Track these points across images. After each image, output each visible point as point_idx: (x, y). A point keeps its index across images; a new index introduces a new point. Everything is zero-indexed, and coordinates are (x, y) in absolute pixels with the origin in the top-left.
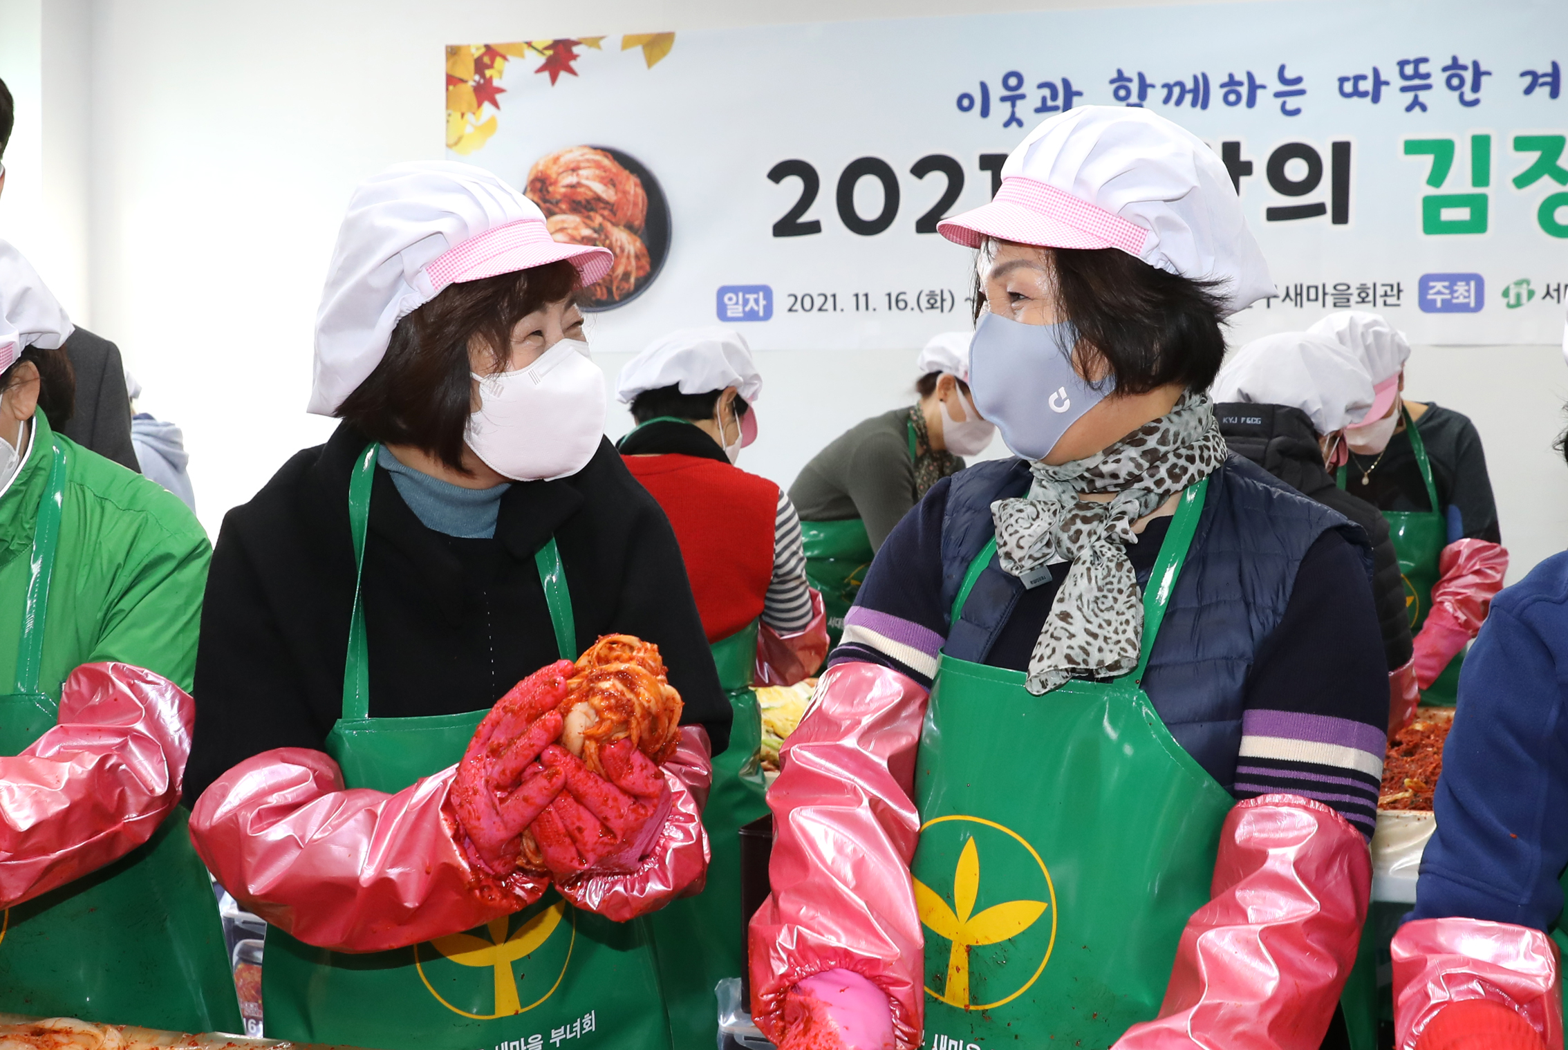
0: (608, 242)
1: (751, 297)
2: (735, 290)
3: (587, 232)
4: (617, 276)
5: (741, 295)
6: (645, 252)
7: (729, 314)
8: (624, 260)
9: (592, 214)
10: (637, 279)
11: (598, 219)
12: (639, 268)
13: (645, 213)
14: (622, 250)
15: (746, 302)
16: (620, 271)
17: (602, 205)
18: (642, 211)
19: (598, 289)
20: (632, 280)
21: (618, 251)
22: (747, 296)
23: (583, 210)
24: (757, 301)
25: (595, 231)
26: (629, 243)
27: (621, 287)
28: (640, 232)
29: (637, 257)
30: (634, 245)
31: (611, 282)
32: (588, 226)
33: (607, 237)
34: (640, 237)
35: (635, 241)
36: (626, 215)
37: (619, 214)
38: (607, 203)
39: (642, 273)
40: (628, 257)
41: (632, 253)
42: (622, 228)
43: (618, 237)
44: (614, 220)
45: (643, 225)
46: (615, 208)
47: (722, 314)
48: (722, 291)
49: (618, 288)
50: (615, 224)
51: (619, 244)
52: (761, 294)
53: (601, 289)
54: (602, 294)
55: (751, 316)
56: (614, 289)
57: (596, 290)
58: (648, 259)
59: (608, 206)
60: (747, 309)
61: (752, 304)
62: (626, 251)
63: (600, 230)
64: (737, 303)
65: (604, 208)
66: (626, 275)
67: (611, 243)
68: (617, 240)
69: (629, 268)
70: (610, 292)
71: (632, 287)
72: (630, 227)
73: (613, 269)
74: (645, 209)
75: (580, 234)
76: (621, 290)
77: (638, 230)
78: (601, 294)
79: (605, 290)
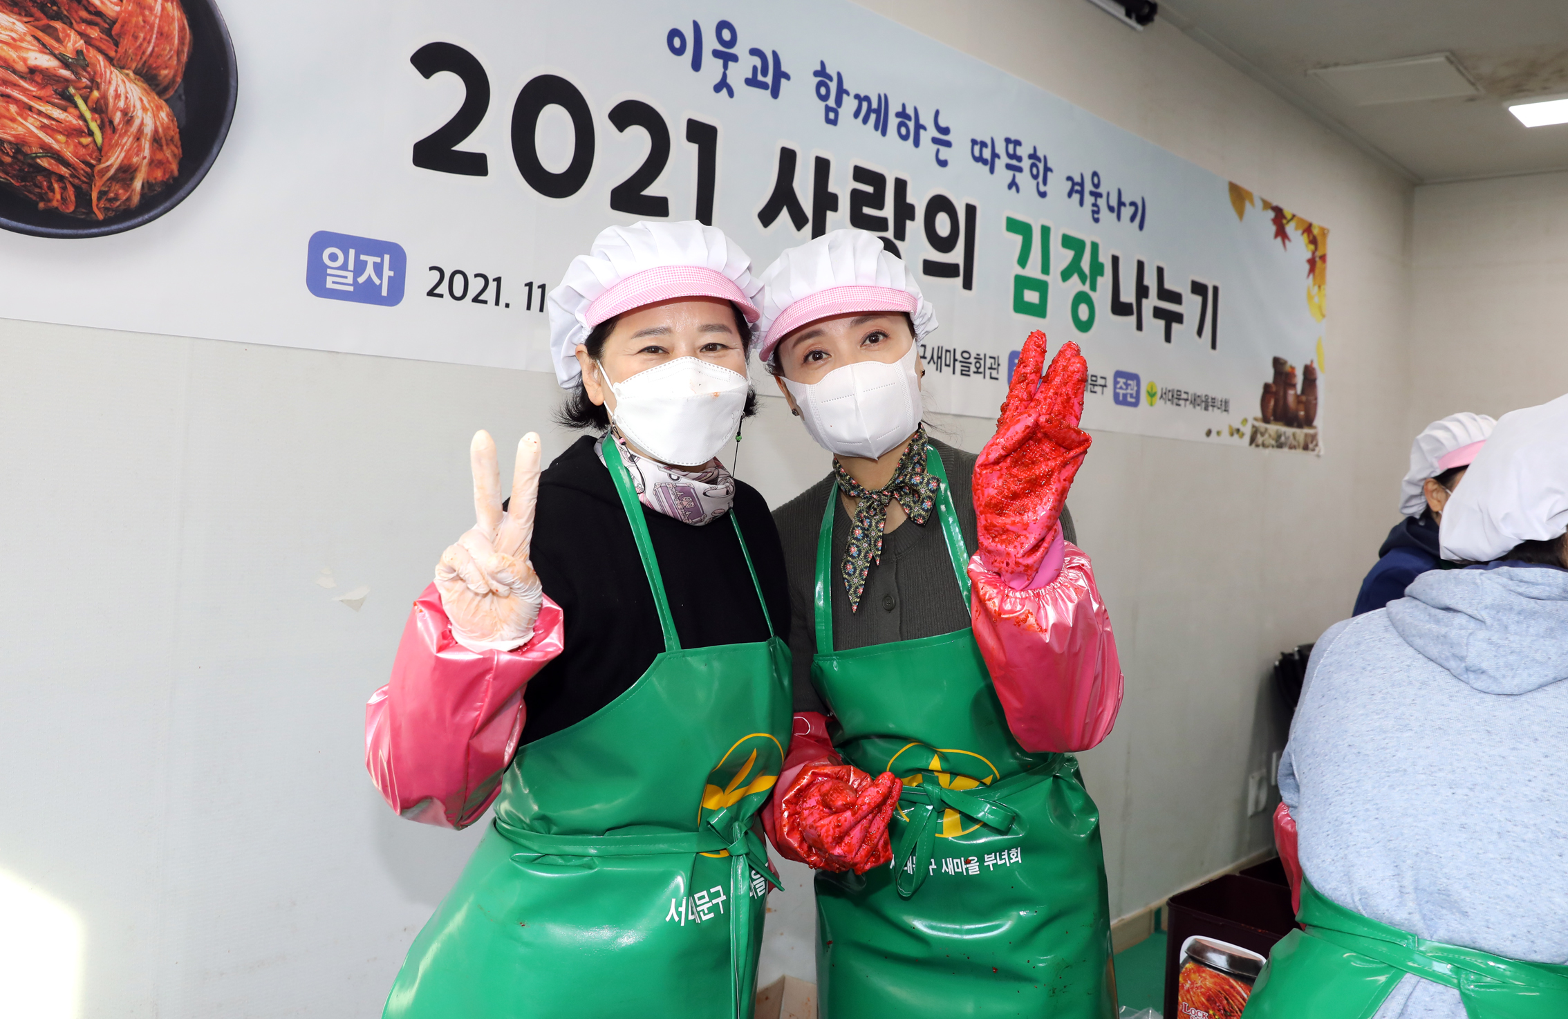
0: (96, 94)
1: (371, 260)
2: (344, 242)
3: (45, 61)
4: (108, 168)
5: (352, 252)
6: (174, 132)
7: (329, 285)
8: (127, 141)
9: (58, 25)
10: (147, 185)
11: (73, 43)
12: (153, 163)
13: (184, 58)
14: (128, 120)
15: (360, 267)
16: (115, 160)
17: (84, 14)
18: (179, 53)
19: (56, 186)
20: (138, 184)
21: (118, 117)
22: (363, 257)
23: (38, 14)
24: (378, 268)
25: (65, 64)
26: (145, 109)
27: (112, 195)
28: (171, 93)
29: (156, 140)
30: (155, 116)
31: (90, 178)
32: (45, 48)
33: (94, 84)
34: (166, 101)
35: (159, 108)
36: (140, 49)
37: (126, 44)
38: (99, 13)
39: (159, 174)
40: (138, 137)
41: (148, 130)
42: (131, 74)
43: (121, 90)
44: (112, 54)
45: (179, 80)
46: (117, 26)
47: (316, 282)
48: (320, 241)
49: (102, 194)
50: (118, 63)
51: (121, 104)
52: (387, 257)
53: (64, 189)
54: (64, 200)
55: (366, 294)
56: (94, 195)
57: (53, 190)
58: (178, 151)
59: (98, 20)
60: (361, 280)
61: (370, 271)
62: (137, 122)
63: (77, 63)
64: (344, 267)
65: (90, 23)
66: (126, 173)
67: (104, 97)
68: (117, 96)
69: (135, 160)
70: (83, 198)
71: (136, 199)
72: (148, 76)
73: (100, 152)
74: (186, 50)
75: (25, 60)
76: (110, 200)
77: (166, 89)
78: (59, 198)
79: (71, 192)
